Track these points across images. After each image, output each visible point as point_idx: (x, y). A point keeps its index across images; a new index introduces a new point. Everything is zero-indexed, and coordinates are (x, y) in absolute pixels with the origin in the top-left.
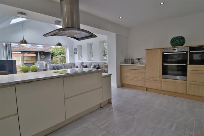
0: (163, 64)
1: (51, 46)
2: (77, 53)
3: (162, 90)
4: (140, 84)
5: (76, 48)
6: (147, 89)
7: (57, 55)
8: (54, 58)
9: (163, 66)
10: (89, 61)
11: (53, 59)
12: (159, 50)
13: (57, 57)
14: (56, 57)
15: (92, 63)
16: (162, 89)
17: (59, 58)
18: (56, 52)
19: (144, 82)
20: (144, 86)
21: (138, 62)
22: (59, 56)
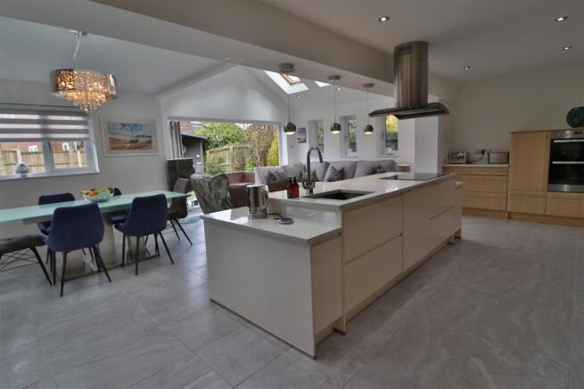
0: (551, 163)
2: (308, 140)
3: (546, 216)
4: (493, 205)
5: (304, 129)
6: (510, 216)
8: (210, 152)
9: (551, 166)
11: (208, 155)
12: (544, 134)
13: (220, 148)
14: (217, 149)
15: (356, 162)
16: (548, 213)
17: (226, 153)
18: (215, 137)
19: (504, 201)
20: (504, 209)
21: (481, 158)
22: (225, 147)
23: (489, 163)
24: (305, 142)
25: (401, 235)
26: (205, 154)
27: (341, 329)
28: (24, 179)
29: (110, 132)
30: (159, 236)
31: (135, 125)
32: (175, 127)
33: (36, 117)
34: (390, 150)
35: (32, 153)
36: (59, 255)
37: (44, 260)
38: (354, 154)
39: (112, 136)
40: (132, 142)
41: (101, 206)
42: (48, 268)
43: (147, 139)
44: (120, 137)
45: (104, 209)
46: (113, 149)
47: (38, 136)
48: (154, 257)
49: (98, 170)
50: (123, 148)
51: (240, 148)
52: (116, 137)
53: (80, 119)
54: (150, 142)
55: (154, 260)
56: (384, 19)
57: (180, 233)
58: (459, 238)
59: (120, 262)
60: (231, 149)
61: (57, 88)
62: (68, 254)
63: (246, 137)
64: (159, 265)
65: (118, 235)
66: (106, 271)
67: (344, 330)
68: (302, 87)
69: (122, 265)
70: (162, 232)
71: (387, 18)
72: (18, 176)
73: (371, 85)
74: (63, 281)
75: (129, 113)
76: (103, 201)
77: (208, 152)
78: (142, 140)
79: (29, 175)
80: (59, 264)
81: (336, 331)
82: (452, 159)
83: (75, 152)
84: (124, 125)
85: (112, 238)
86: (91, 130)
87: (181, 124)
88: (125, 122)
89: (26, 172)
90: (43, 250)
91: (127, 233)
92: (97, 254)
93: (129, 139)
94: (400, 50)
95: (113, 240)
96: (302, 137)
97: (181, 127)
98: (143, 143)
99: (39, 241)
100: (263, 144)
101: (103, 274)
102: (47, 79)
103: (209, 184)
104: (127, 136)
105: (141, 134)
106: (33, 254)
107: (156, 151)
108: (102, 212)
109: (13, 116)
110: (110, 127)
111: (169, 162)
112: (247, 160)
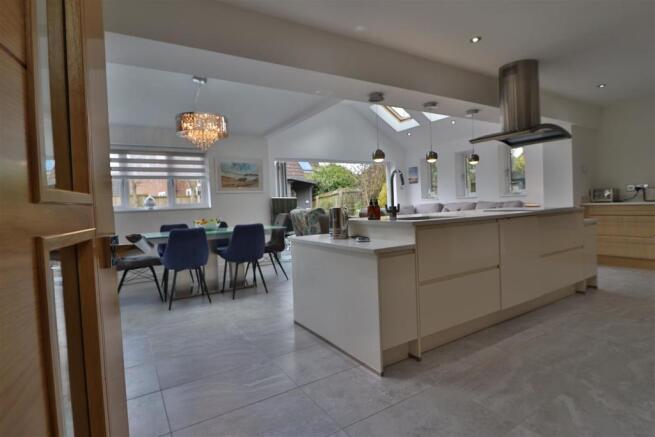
1: (301, 164)
2: (419, 181)
5: (416, 168)
7: (327, 191)
8: (320, 198)
10: (465, 201)
11: (317, 200)
13: (329, 194)
14: (326, 195)
17: (336, 198)
18: (325, 182)
21: (636, 195)
22: (335, 192)
23: (645, 200)
24: (416, 182)
25: (498, 267)
26: (314, 200)
27: (415, 354)
28: (151, 211)
29: (223, 171)
30: (257, 269)
31: (244, 165)
32: (282, 168)
33: (163, 158)
34: (516, 188)
35: (161, 197)
36: (171, 272)
37: (160, 283)
38: (473, 195)
39: (223, 174)
40: (240, 180)
41: (207, 233)
42: (162, 290)
43: (253, 178)
44: (232, 176)
45: (210, 235)
46: (224, 186)
47: (165, 174)
48: (251, 287)
49: (210, 206)
50: (233, 185)
51: (348, 193)
52: (228, 175)
53: (198, 159)
54: (256, 181)
55: (252, 290)
56: (475, 40)
57: (277, 266)
58: (595, 287)
59: (221, 288)
60: (341, 195)
61: (181, 129)
62: (178, 273)
63: (357, 181)
64: (256, 293)
65: (221, 261)
66: (208, 295)
67: (419, 356)
68: (413, 123)
69: (223, 292)
70: (259, 261)
71: (479, 39)
72: (147, 208)
73: (476, 111)
74: (171, 300)
75: (241, 153)
76: (210, 230)
77: (317, 197)
78: (250, 178)
79: (155, 208)
80: (170, 282)
81: (411, 356)
82: (594, 196)
83: (196, 197)
84: (235, 165)
85: (216, 264)
86: (207, 169)
87: (288, 166)
88: (236, 161)
89: (153, 205)
90: (160, 270)
91: (228, 258)
92: (201, 277)
93: (237, 178)
94: (505, 71)
95: (217, 268)
96: (414, 177)
97: (288, 170)
98: (250, 181)
99: (157, 262)
100: (374, 187)
101: (206, 298)
102: (173, 124)
103: (307, 218)
104: (236, 175)
105: (249, 172)
106: (151, 273)
107: (262, 188)
108: (208, 238)
109: (148, 157)
110: (223, 167)
111: (274, 200)
112: (356, 205)
